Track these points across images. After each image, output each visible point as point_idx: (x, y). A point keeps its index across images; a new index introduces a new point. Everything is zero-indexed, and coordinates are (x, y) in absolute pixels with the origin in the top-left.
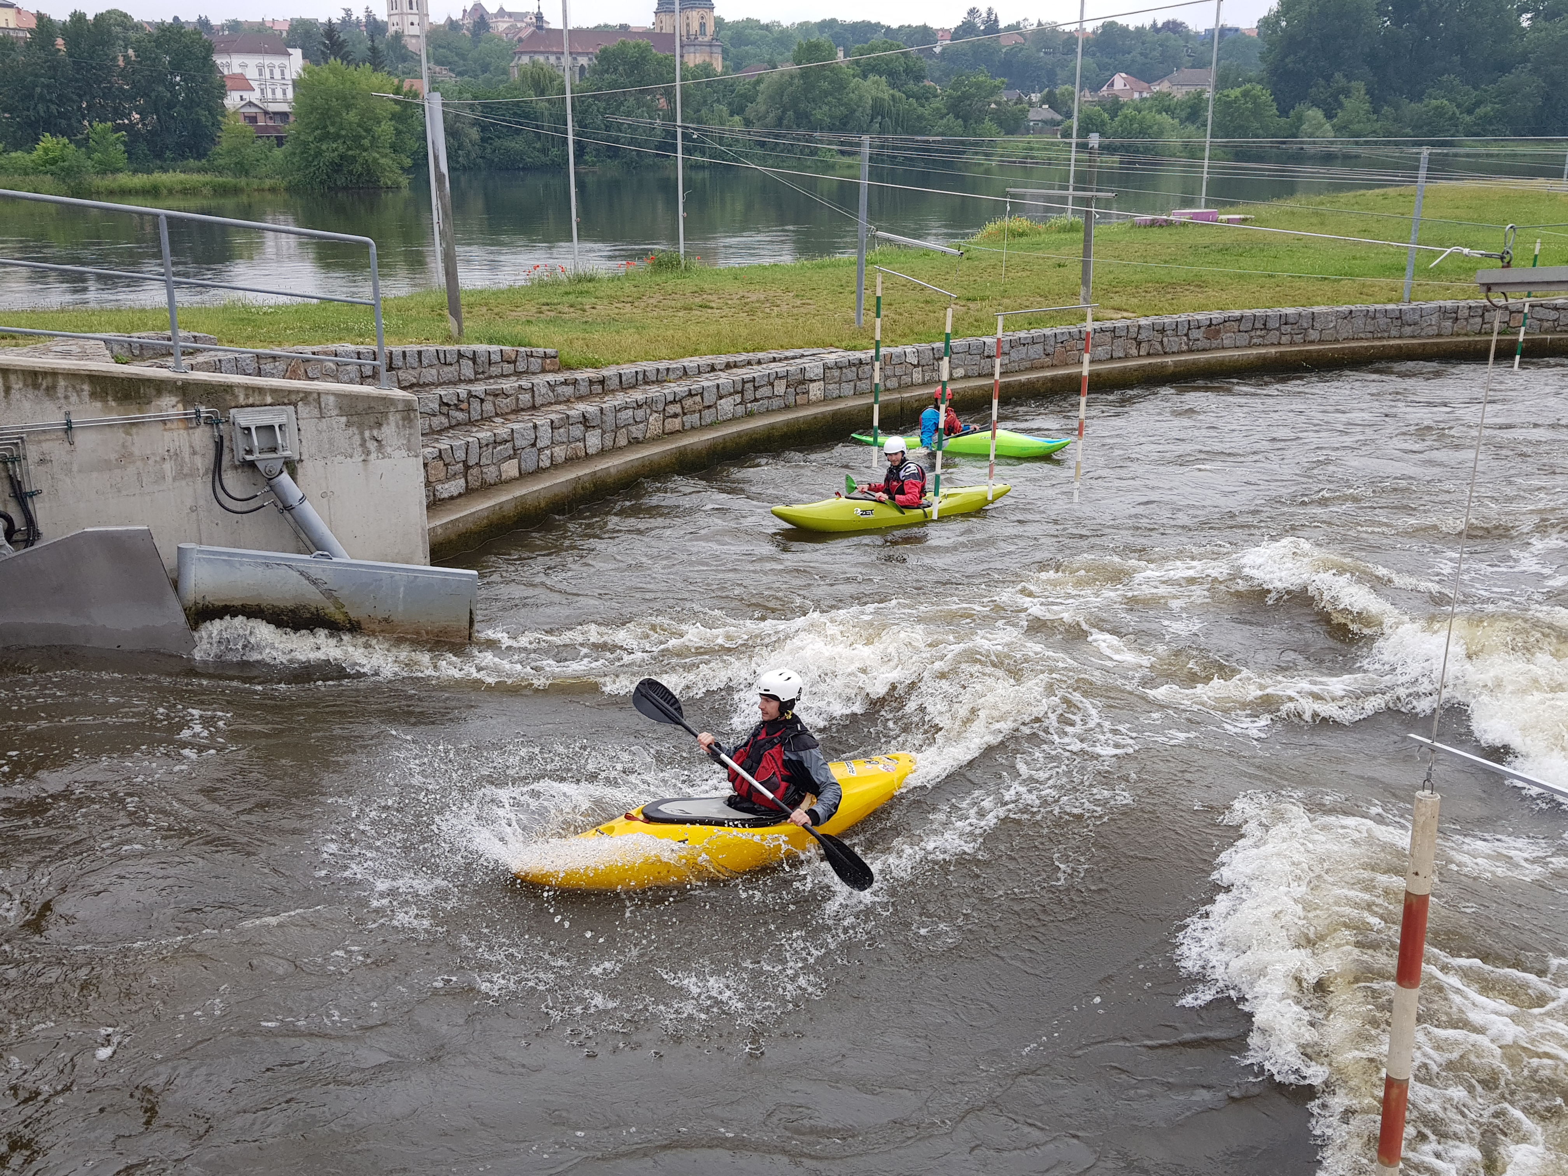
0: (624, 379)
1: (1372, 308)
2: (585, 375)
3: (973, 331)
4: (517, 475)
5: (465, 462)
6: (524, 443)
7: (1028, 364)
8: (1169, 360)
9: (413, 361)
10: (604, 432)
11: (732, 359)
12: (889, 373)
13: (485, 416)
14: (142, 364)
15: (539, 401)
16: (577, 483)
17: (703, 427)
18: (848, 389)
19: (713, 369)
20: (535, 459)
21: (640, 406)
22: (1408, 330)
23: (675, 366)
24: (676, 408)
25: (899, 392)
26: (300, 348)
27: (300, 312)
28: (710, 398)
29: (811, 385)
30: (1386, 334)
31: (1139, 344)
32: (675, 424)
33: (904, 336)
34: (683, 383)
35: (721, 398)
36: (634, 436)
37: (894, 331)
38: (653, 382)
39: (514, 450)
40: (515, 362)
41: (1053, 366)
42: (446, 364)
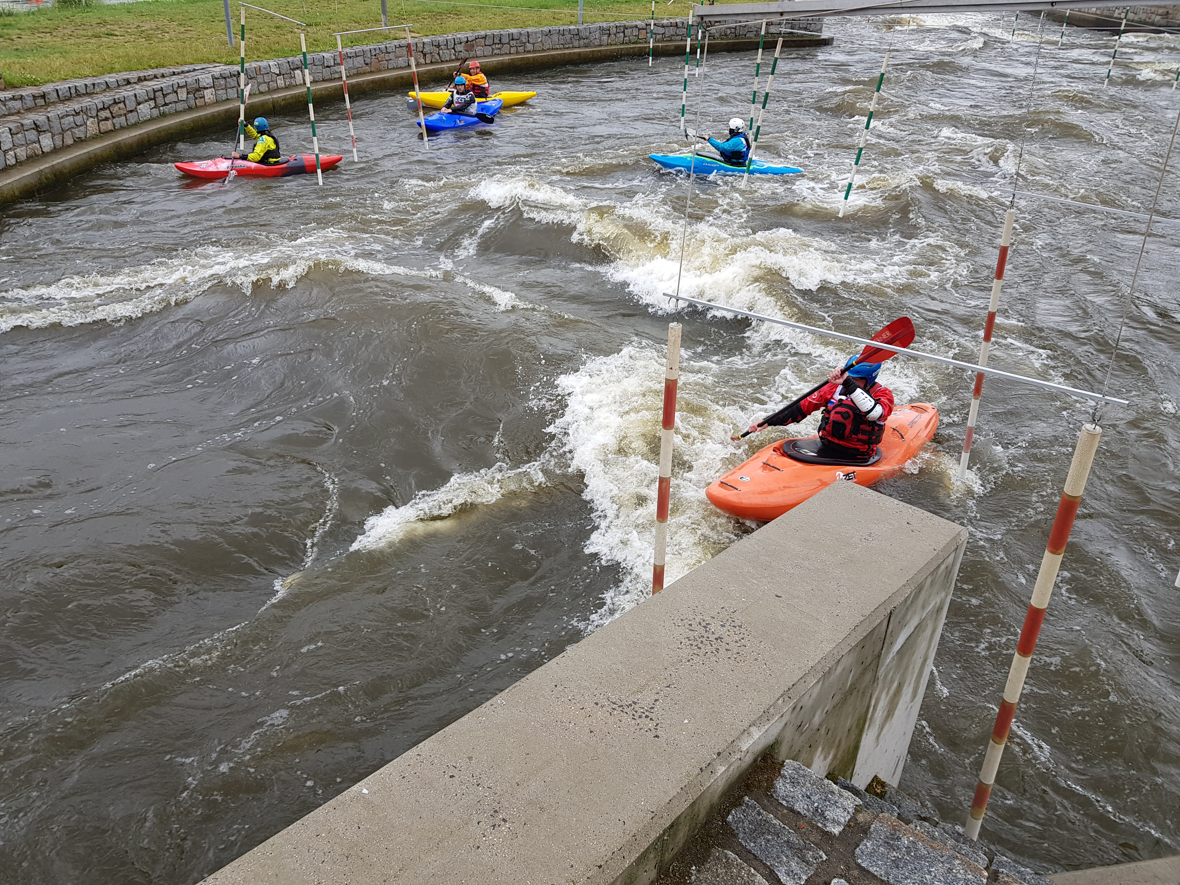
0: (60, 93)
2: (28, 92)
3: (316, 48)
7: (356, 71)
8: (444, 66)
10: (53, 135)
11: (142, 74)
16: (40, 175)
17: (130, 127)
18: (231, 94)
19: (128, 82)
21: (78, 114)
22: (582, 42)
23: (98, 81)
24: (106, 114)
25: (270, 95)
28: (130, 105)
29: (205, 91)
31: (424, 55)
32: (108, 125)
33: (266, 53)
34: (107, 94)
35: (139, 104)
36: (78, 136)
37: (258, 50)
38: (84, 95)
41: (372, 72)
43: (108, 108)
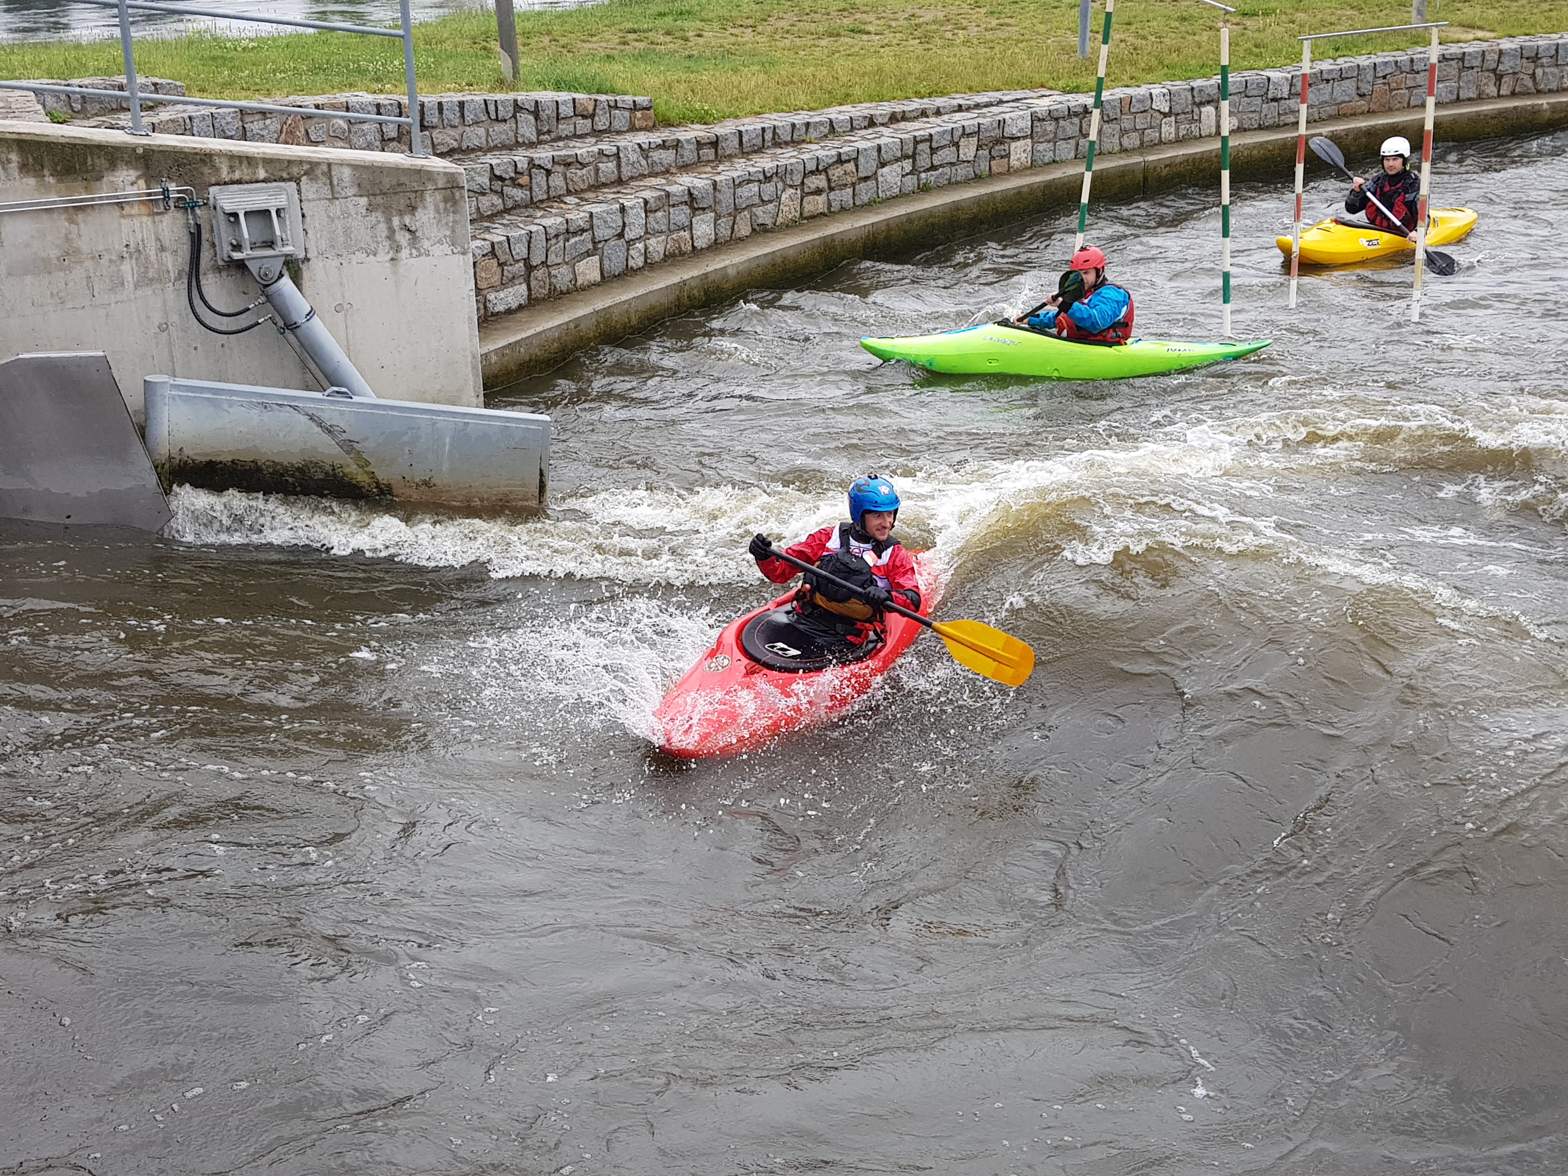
0: (745, 139)
2: (692, 134)
3: (1251, 61)
4: (598, 278)
5: (527, 260)
6: (608, 233)
7: (1332, 110)
8: (1544, 102)
9: (452, 116)
10: (718, 217)
11: (898, 108)
12: (1126, 125)
13: (552, 194)
14: (86, 123)
15: (626, 172)
16: (681, 290)
17: (857, 208)
18: (1066, 150)
19: (871, 123)
20: (622, 255)
21: (768, 179)
23: (817, 119)
24: (819, 181)
25: (1141, 154)
26: (298, 99)
27: (291, 46)
28: (867, 167)
29: (1013, 145)
31: (1499, 78)
32: (817, 203)
33: (1150, 70)
34: (829, 144)
35: (883, 165)
36: (760, 221)
37: (1134, 64)
38: (786, 143)
39: (594, 243)
40: (592, 116)
41: (1370, 113)
42: (497, 120)
43: (825, 170)
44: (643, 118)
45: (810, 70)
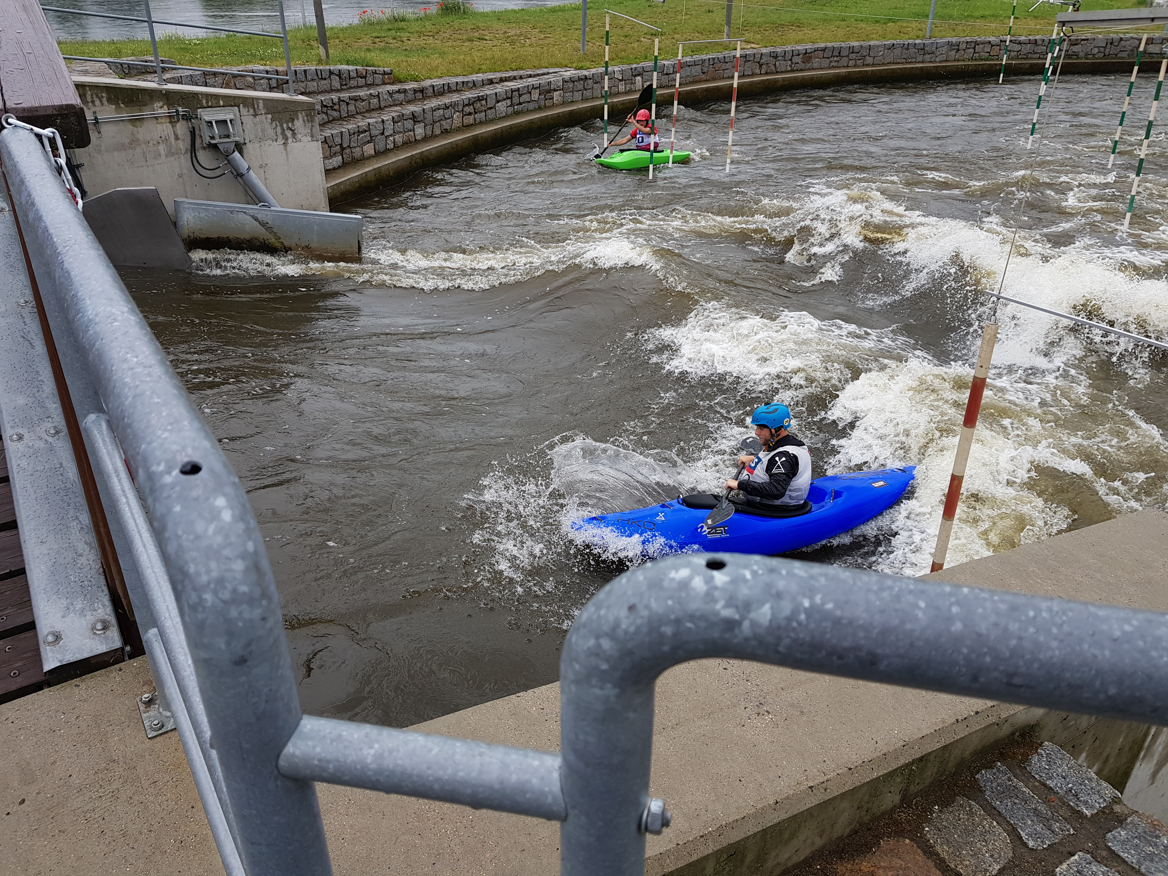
0: (436, 89)
1: (906, 43)
2: (411, 86)
4: (374, 153)
5: (341, 145)
6: (377, 132)
7: (692, 79)
8: (780, 77)
9: (301, 76)
10: (426, 125)
11: (503, 75)
13: (350, 114)
15: (383, 104)
16: (412, 159)
17: (488, 122)
18: (578, 96)
19: (492, 82)
20: (384, 143)
21: (447, 108)
22: (927, 57)
23: (467, 80)
24: (470, 109)
26: (230, 67)
28: (491, 102)
29: (556, 94)
30: (914, 60)
31: (761, 66)
32: (470, 120)
33: (613, 59)
34: (473, 91)
35: (498, 102)
36: (445, 127)
38: (454, 91)
39: (371, 137)
40: (365, 77)
41: (707, 81)
42: (322, 79)
43: (473, 104)
44: (389, 78)
45: (462, 57)
